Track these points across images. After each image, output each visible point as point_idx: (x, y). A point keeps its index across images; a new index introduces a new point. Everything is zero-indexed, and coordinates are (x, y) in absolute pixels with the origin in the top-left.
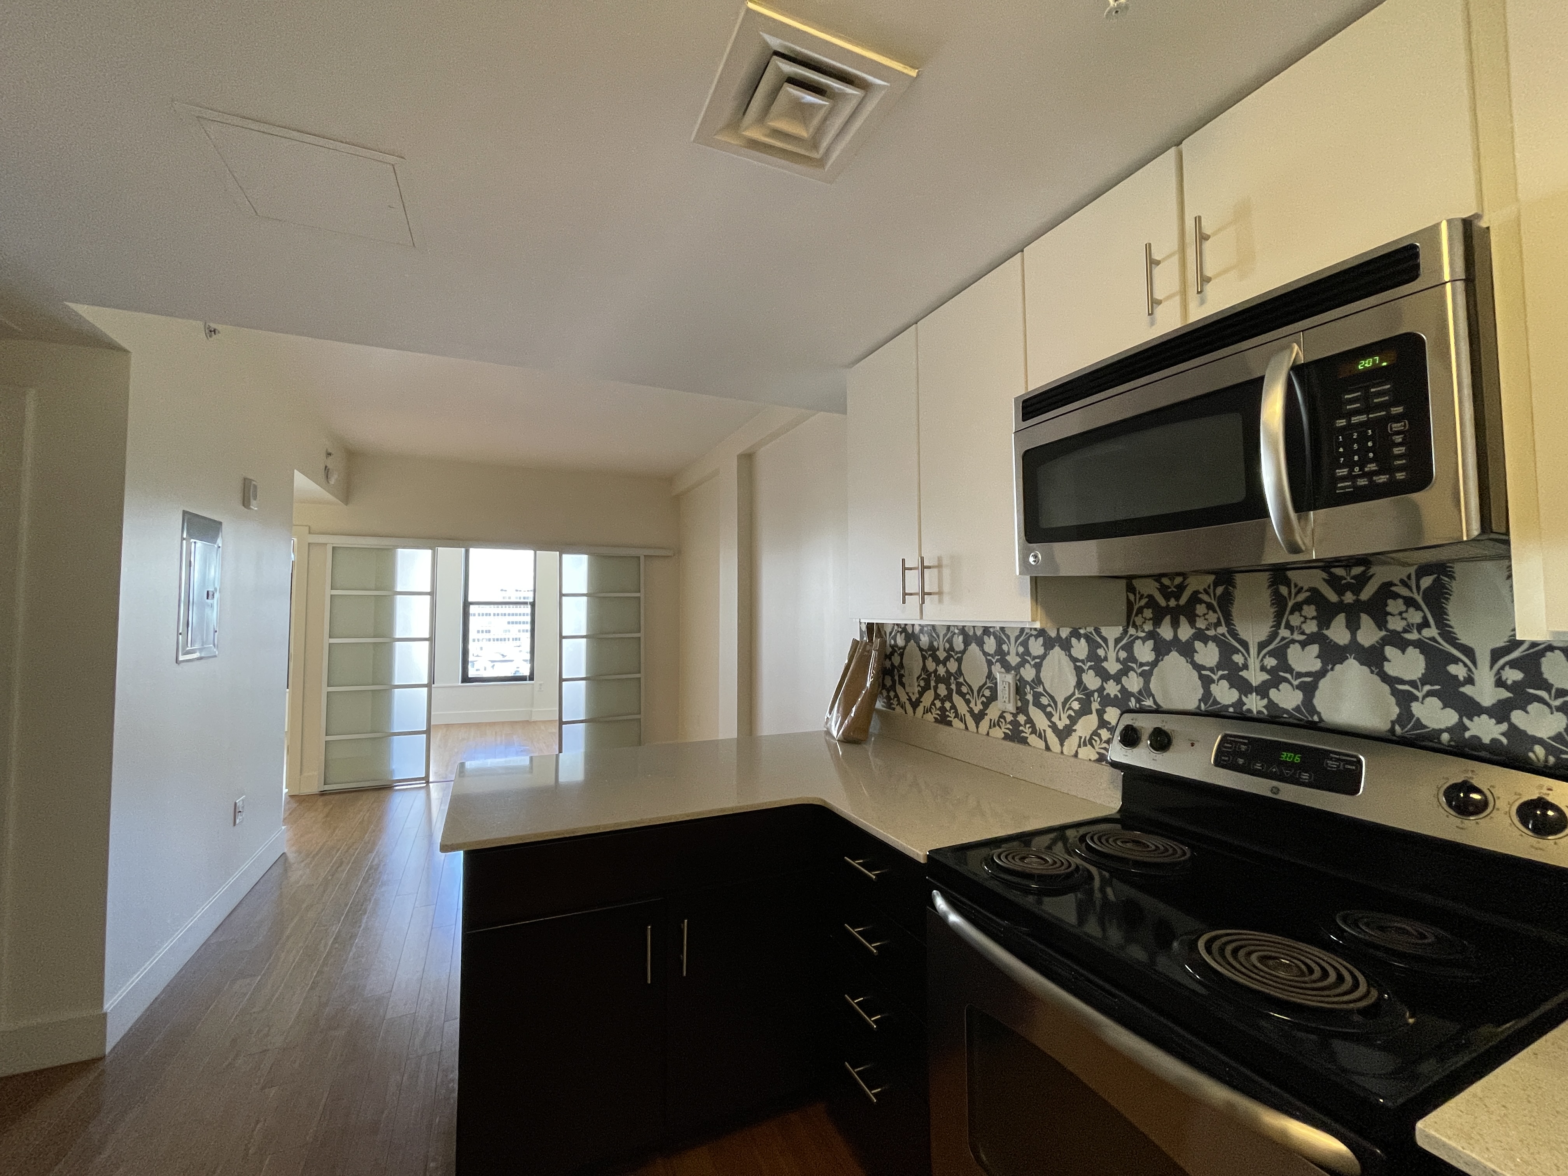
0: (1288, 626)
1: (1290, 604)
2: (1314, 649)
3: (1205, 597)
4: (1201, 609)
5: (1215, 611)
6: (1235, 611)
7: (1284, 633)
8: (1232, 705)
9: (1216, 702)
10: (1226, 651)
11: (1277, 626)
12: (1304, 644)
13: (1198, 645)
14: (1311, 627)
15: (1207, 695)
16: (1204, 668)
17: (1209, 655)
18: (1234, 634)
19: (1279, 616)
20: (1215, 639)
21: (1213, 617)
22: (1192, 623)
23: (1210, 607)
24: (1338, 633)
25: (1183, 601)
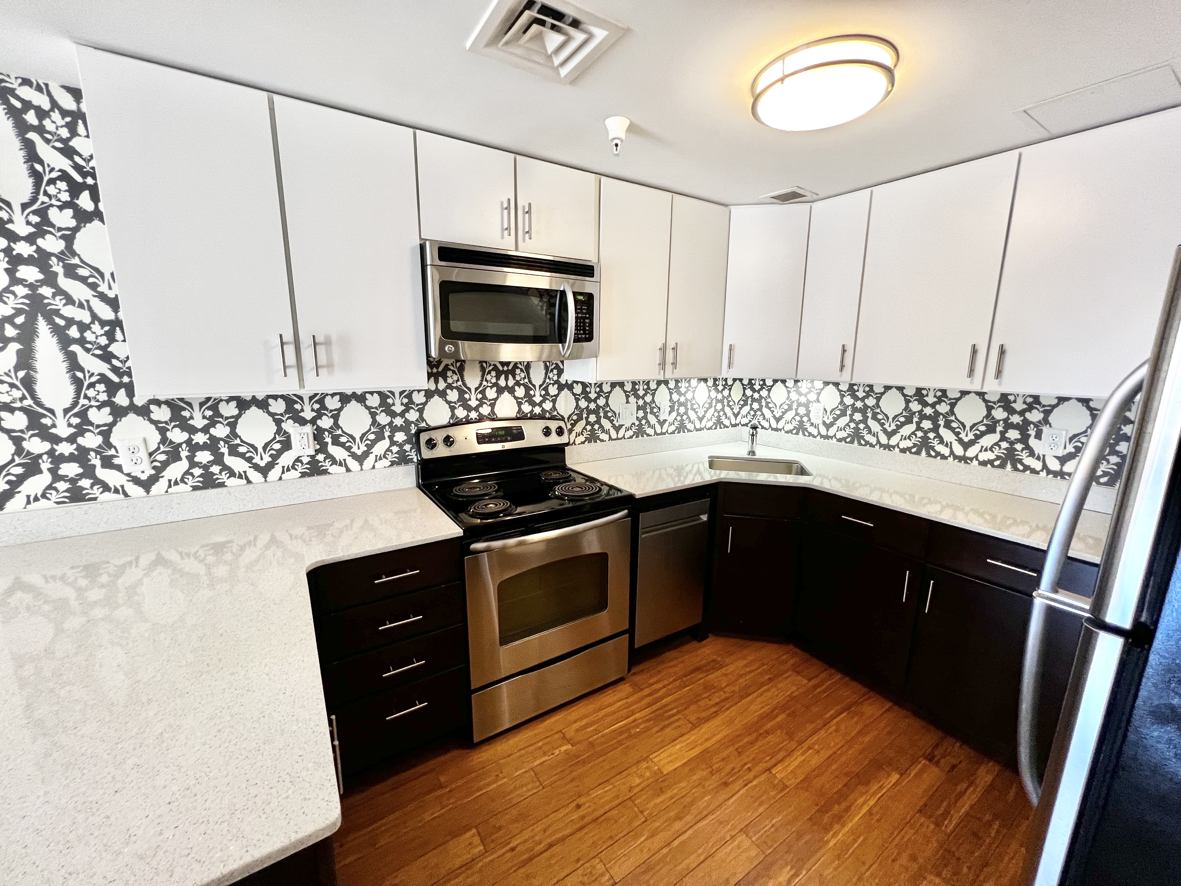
0: (486, 380)
1: (487, 371)
2: (495, 389)
3: (452, 368)
4: (449, 373)
5: (456, 374)
6: (465, 374)
7: (485, 383)
8: (465, 418)
9: (457, 418)
10: (461, 392)
11: (482, 381)
12: (491, 387)
13: (448, 391)
14: (494, 380)
15: (453, 415)
16: (451, 402)
17: (453, 395)
18: (464, 384)
19: (483, 376)
20: (456, 388)
21: (455, 377)
22: (445, 381)
23: (454, 372)
24: (502, 382)
25: (440, 369)
